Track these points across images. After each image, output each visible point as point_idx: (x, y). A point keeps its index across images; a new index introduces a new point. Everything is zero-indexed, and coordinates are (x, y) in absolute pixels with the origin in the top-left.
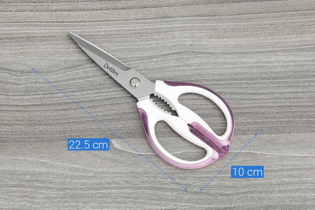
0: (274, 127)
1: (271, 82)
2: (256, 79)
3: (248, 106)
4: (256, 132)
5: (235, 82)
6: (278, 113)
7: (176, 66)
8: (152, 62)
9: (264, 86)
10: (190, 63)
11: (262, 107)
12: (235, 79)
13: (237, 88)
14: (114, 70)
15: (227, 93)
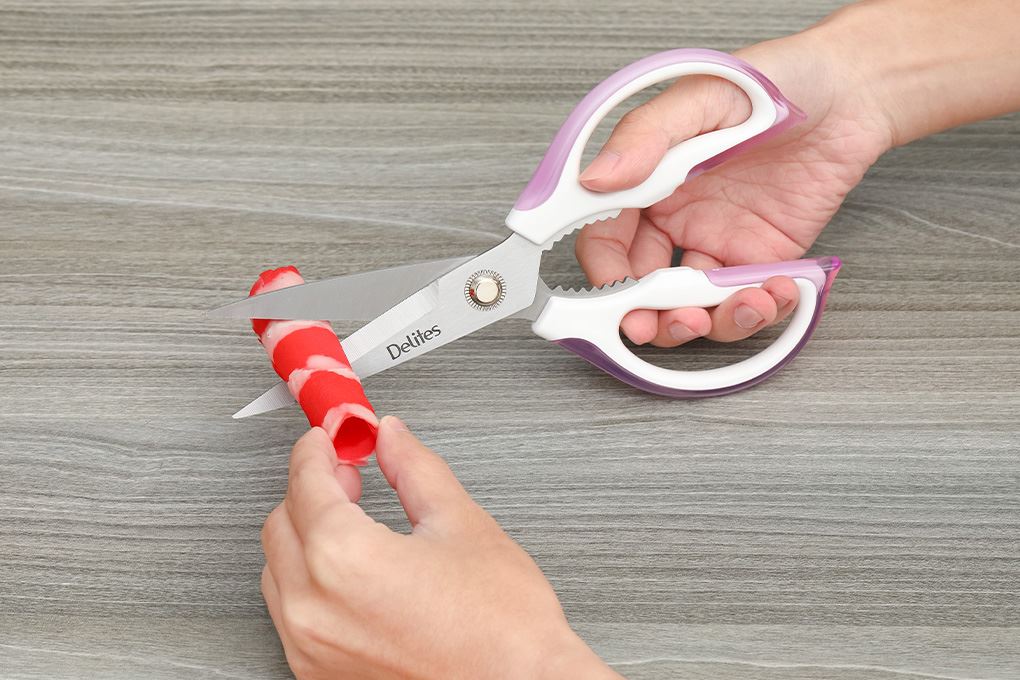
0: (955, 608)
1: (945, 499)
2: (898, 489)
3: (870, 553)
4: (893, 618)
5: (828, 494)
6: (966, 575)
7: (640, 451)
8: (562, 437)
9: (920, 507)
10: (685, 443)
11: (919, 558)
12: (829, 488)
13: (833, 508)
14: (420, 335)
15: (801, 519)
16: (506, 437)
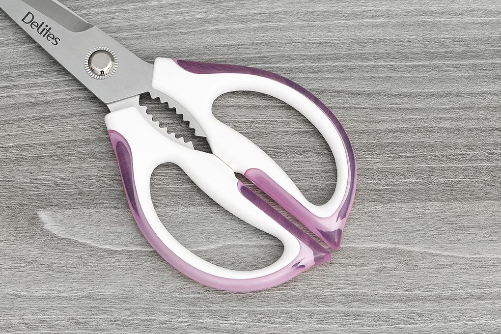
0: (459, 182)
1: (454, 66)
2: (415, 56)
3: (394, 126)
4: (411, 195)
5: (360, 63)
6: (469, 147)
7: (208, 21)
9: (434, 74)
10: (245, 12)
11: (429, 130)
12: (362, 57)
13: (364, 78)
14: (48, 31)
15: (338, 92)
16: (100, 10)
